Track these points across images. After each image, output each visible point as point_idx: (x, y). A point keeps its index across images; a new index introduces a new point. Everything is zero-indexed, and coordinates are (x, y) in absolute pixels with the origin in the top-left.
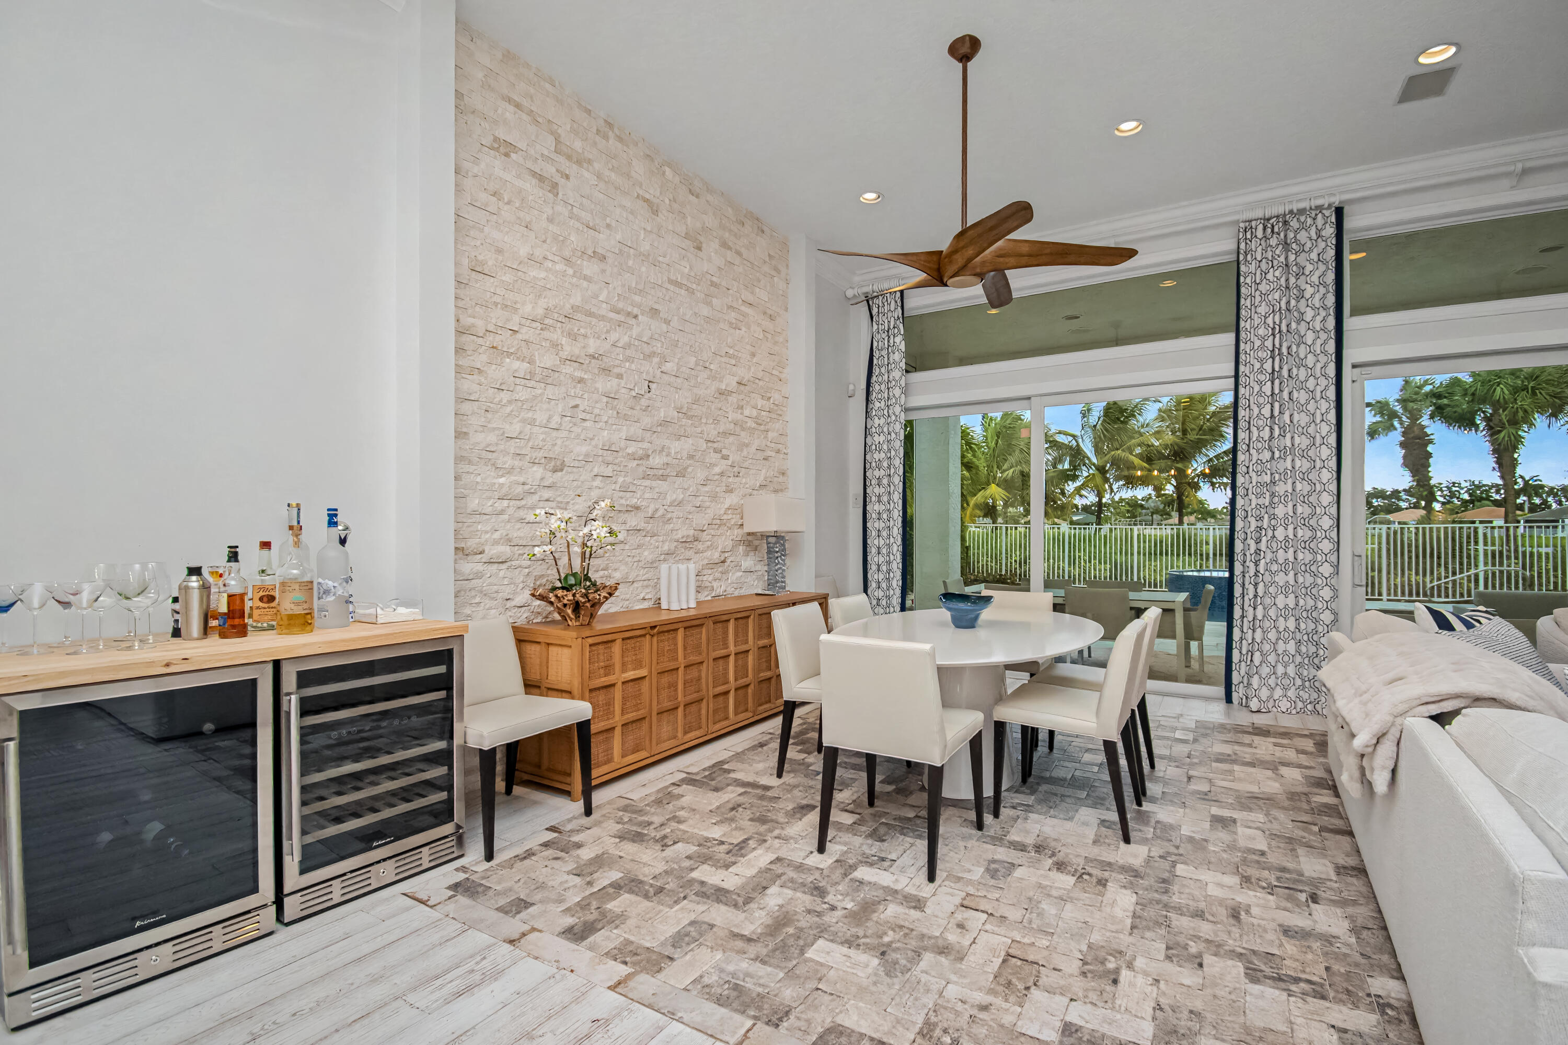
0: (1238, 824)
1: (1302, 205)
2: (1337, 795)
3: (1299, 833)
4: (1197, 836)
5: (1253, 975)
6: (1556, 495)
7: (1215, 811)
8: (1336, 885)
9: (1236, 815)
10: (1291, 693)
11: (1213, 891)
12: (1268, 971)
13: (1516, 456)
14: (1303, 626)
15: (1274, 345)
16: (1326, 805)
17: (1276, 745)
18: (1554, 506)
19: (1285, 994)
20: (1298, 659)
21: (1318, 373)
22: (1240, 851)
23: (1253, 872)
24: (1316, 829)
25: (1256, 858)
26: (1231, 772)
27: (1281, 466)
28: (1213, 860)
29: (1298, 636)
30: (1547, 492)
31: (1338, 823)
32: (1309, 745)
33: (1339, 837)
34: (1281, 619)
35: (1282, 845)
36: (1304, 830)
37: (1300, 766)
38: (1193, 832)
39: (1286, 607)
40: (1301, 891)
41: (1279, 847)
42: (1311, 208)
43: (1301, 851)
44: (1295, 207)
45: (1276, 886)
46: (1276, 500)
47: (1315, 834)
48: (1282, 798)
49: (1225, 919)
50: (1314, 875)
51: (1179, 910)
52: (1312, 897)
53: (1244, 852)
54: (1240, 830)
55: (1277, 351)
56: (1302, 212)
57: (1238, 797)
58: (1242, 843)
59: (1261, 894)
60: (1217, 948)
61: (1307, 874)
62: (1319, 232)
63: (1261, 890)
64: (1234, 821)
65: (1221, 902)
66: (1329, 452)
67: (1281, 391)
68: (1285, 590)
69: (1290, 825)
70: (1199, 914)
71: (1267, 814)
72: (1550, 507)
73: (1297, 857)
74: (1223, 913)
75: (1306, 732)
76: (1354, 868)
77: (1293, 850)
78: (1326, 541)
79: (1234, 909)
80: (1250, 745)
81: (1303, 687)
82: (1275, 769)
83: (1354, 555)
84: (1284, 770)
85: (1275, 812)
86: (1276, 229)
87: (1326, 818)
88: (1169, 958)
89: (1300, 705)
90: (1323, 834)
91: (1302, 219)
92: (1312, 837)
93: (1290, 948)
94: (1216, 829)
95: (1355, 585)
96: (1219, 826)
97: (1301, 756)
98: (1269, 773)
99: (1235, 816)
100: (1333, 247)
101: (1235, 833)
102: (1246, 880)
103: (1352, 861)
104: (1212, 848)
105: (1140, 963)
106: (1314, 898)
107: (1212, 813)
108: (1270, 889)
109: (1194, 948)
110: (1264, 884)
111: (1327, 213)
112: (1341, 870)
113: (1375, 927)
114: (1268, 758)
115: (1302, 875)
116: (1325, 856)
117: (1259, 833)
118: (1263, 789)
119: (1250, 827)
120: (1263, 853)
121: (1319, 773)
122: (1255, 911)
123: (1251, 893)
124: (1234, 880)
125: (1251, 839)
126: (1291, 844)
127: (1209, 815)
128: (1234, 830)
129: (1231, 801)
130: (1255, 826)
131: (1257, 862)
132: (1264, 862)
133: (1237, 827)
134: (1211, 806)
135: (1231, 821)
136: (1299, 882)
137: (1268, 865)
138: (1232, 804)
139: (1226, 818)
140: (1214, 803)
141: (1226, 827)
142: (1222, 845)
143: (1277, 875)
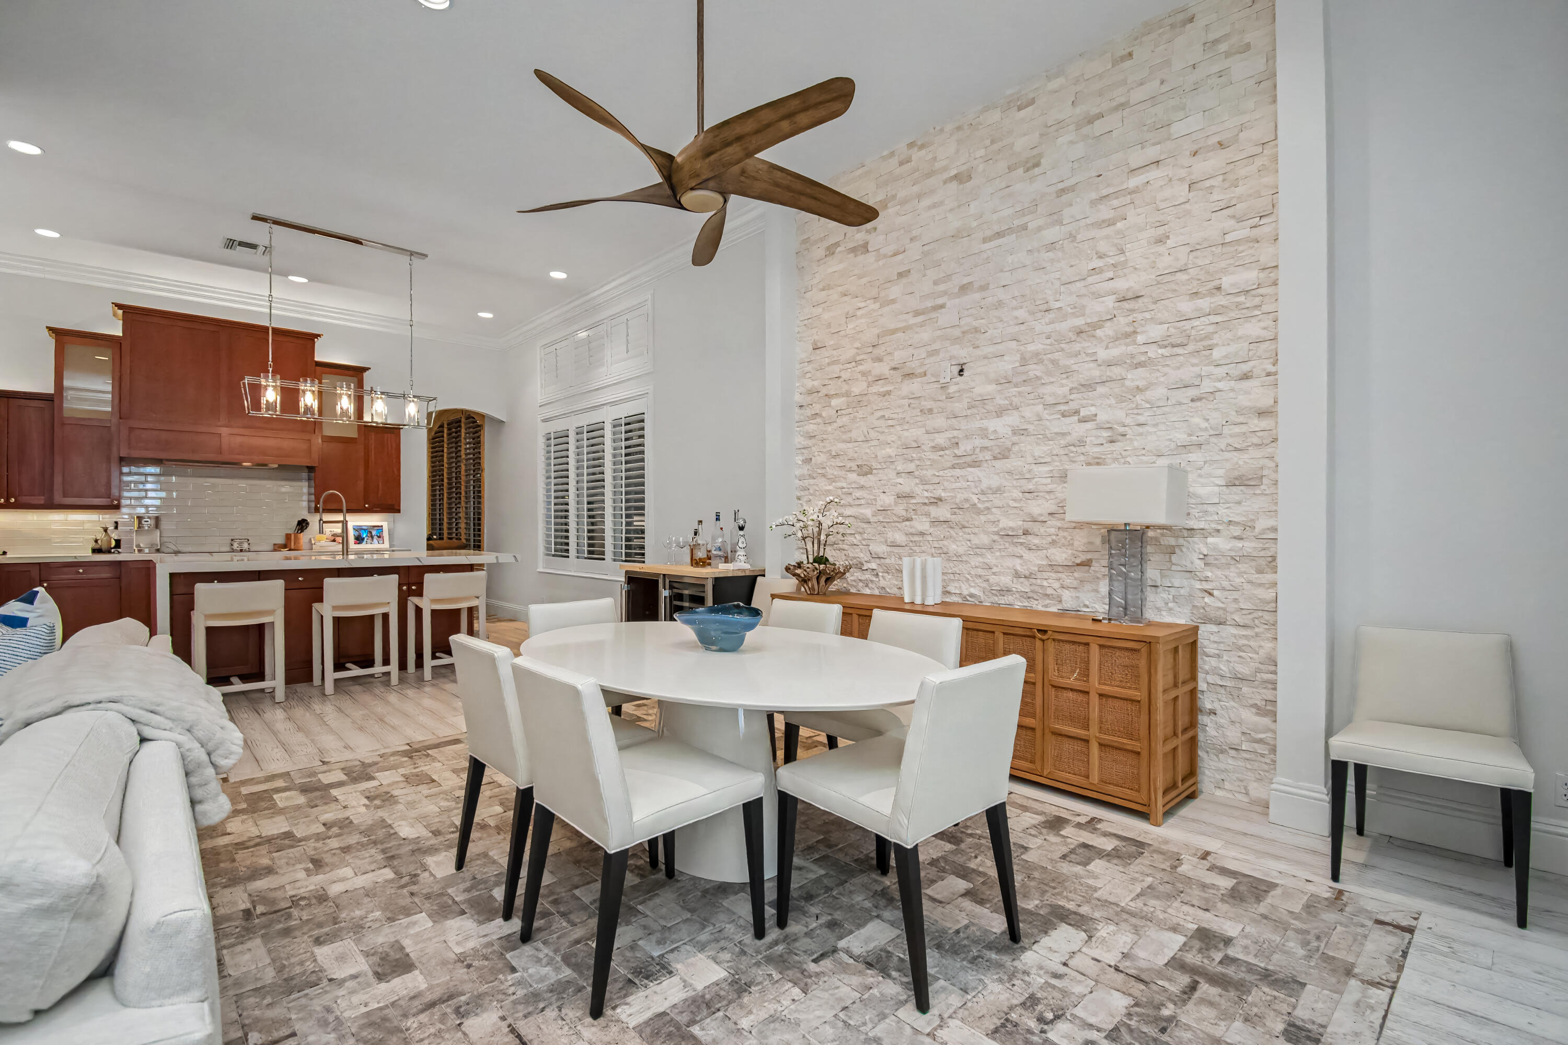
0: (370, 974)
4: (405, 921)
5: (288, 835)
7: (414, 982)
9: (384, 994)
11: (347, 872)
12: (278, 841)
19: (263, 835)
22: (347, 930)
23: (319, 912)
25: (323, 933)
28: (366, 900)
35: (298, 971)
38: (415, 923)
40: (263, 914)
41: (302, 965)
43: (269, 977)
45: (291, 907)
49: (323, 856)
50: (249, 945)
51: (363, 845)
52: (251, 914)
53: (340, 929)
54: (362, 965)
58: (347, 945)
59: (302, 892)
60: (318, 837)
61: (259, 942)
63: (304, 895)
64: (380, 977)
65: (334, 867)
70: (346, 850)
73: (273, 962)
74: (328, 858)
77: (280, 971)
79: (321, 866)
88: (348, 818)
93: (265, 861)
94: (392, 947)
96: (393, 957)
99: (383, 986)
101: (367, 954)
102: (322, 898)
104: (378, 914)
105: (363, 809)
106: (247, 914)
107: (417, 975)
108: (295, 902)
109: (335, 830)
110: (302, 903)
115: (264, 937)
117: (338, 975)
119: (352, 978)
120: (318, 941)
122: (302, 875)
123: (312, 887)
124: (335, 890)
125: (341, 958)
126: (285, 980)
127: (417, 964)
128: (371, 958)
129: (412, 1023)
130: (347, 984)
131: (320, 925)
132: (310, 930)
133: (370, 966)
134: (430, 988)
135: (385, 975)
136: (265, 927)
137: (305, 929)
138: (405, 1016)
139: (394, 975)
140: (429, 997)
141: (384, 958)
142: (368, 925)
143: (294, 923)
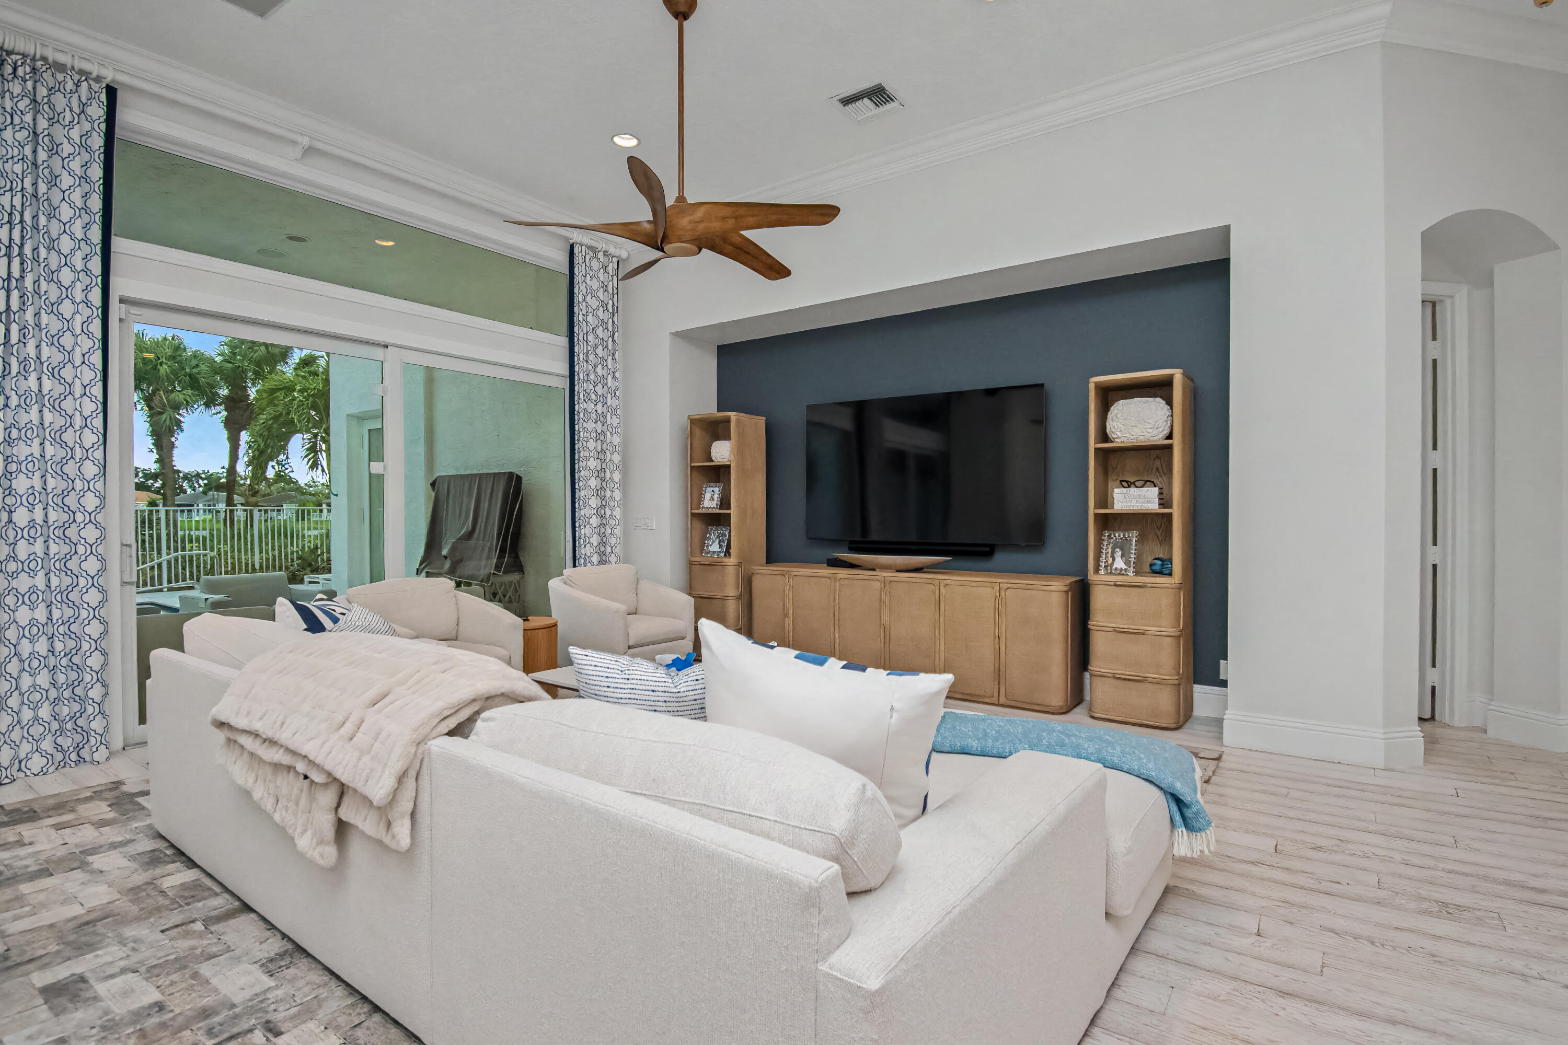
0: (91, 981)
1: (62, 58)
2: (191, 863)
3: (184, 945)
6: (190, 481)
7: (42, 978)
8: (280, 993)
9: (78, 967)
10: (47, 745)
13: (173, 439)
14: (59, 646)
15: (11, 239)
16: (184, 886)
17: (58, 827)
18: (189, 491)
20: (53, 694)
21: (79, 296)
22: (127, 1025)
24: (199, 926)
25: (155, 1020)
26: (19, 899)
27: (23, 418)
29: (52, 661)
30: (182, 478)
31: (221, 902)
32: (102, 809)
33: (232, 922)
34: (25, 642)
35: (175, 977)
36: (187, 935)
37: (113, 846)
39: (33, 622)
40: (250, 1031)
41: (172, 983)
42: (73, 68)
43: (205, 969)
44: (51, 55)
46: (13, 467)
47: (200, 935)
48: (125, 905)
50: (247, 994)
52: (270, 1030)
53: (134, 1023)
54: (101, 988)
55: (16, 250)
56: (60, 67)
57: (61, 938)
61: (237, 1000)
62: (83, 106)
64: (82, 979)
66: (94, 407)
67: (22, 310)
68: (29, 598)
69: (163, 939)
71: (122, 942)
72: (185, 492)
73: (208, 982)
75: (88, 794)
76: (282, 955)
77: (195, 975)
78: (90, 526)
80: (20, 843)
81: (62, 731)
82: (83, 865)
83: (123, 545)
84: (97, 861)
85: (130, 932)
86: (20, 72)
87: (200, 904)
89: (59, 756)
90: (213, 928)
91: (60, 77)
92: (205, 942)
94: (64, 1010)
95: (124, 583)
96: (64, 1001)
97: (104, 830)
98: (78, 875)
99: (77, 971)
100: (102, 134)
101: (96, 998)
103: (275, 946)
106: (273, 1029)
107: (39, 985)
111: (96, 86)
112: (271, 966)
113: (363, 1018)
114: (62, 852)
115: (233, 1006)
116: (238, 959)
117: (131, 977)
118: (88, 905)
119: (112, 976)
120: (160, 1007)
121: (146, 845)
125: (127, 993)
126: (185, 967)
127: (37, 992)
128: (92, 995)
129: (53, 948)
130: (118, 970)
131: (163, 1026)
132: (173, 1019)
133: (92, 987)
134: (27, 974)
135: (76, 982)
136: (236, 1017)
137: (180, 1019)
138: (58, 952)
139: (65, 982)
140: (30, 967)
141: (75, 998)
142: (94, 1031)
143: (200, 1025)
